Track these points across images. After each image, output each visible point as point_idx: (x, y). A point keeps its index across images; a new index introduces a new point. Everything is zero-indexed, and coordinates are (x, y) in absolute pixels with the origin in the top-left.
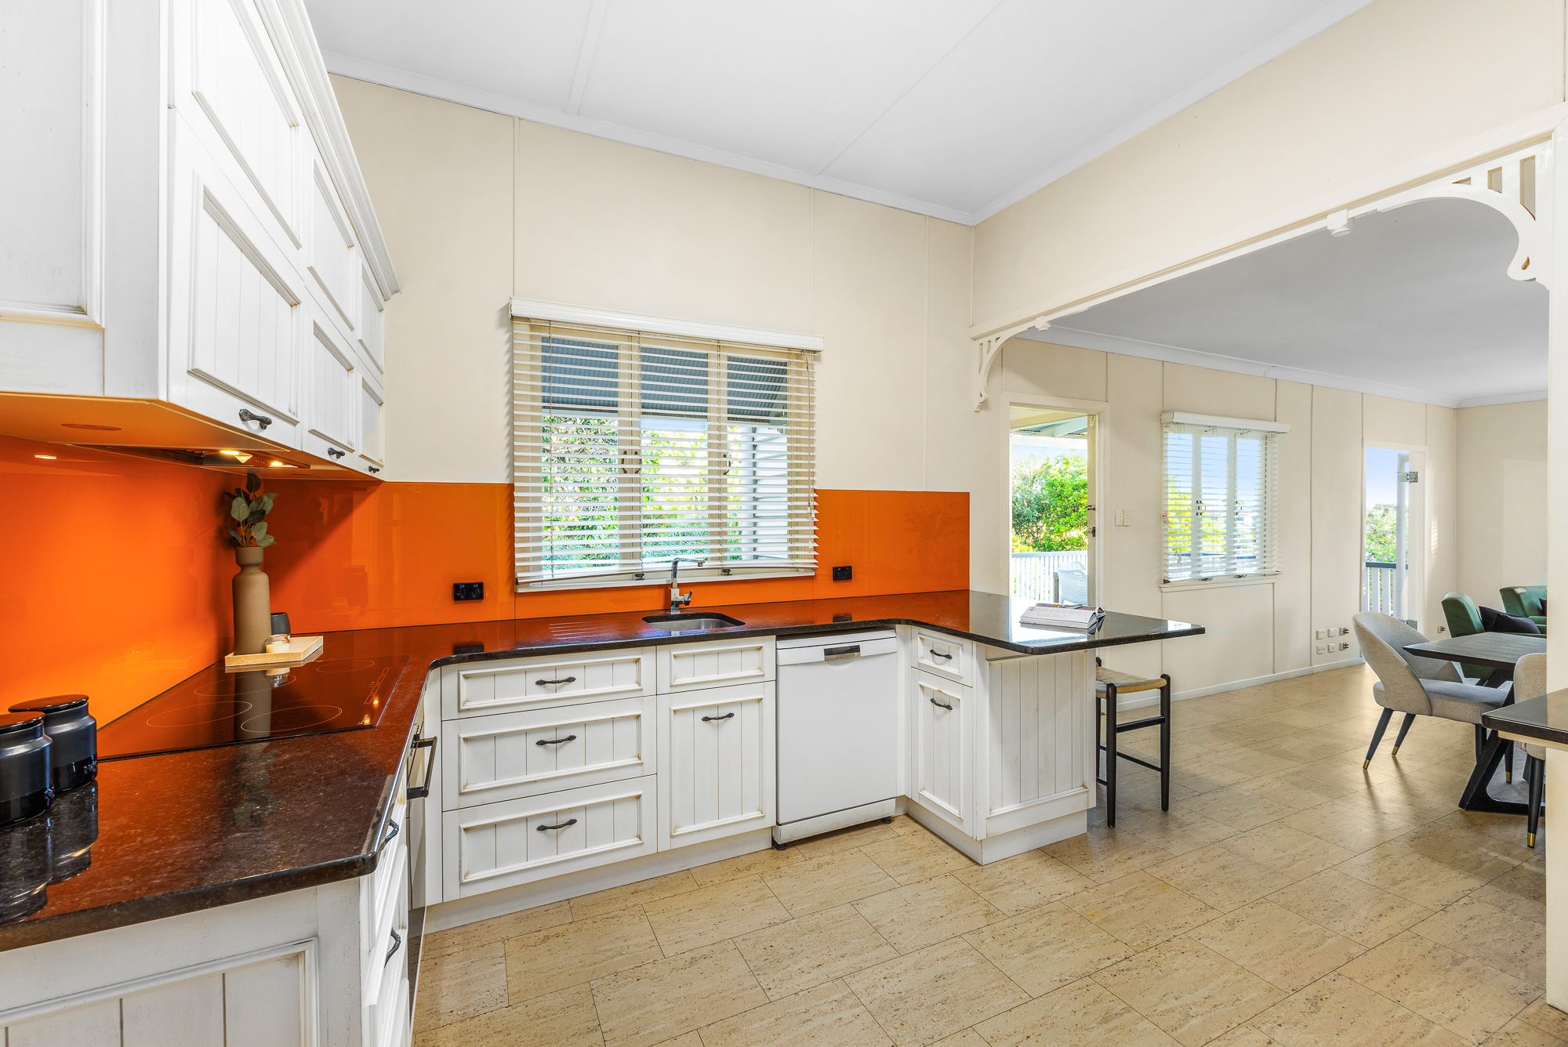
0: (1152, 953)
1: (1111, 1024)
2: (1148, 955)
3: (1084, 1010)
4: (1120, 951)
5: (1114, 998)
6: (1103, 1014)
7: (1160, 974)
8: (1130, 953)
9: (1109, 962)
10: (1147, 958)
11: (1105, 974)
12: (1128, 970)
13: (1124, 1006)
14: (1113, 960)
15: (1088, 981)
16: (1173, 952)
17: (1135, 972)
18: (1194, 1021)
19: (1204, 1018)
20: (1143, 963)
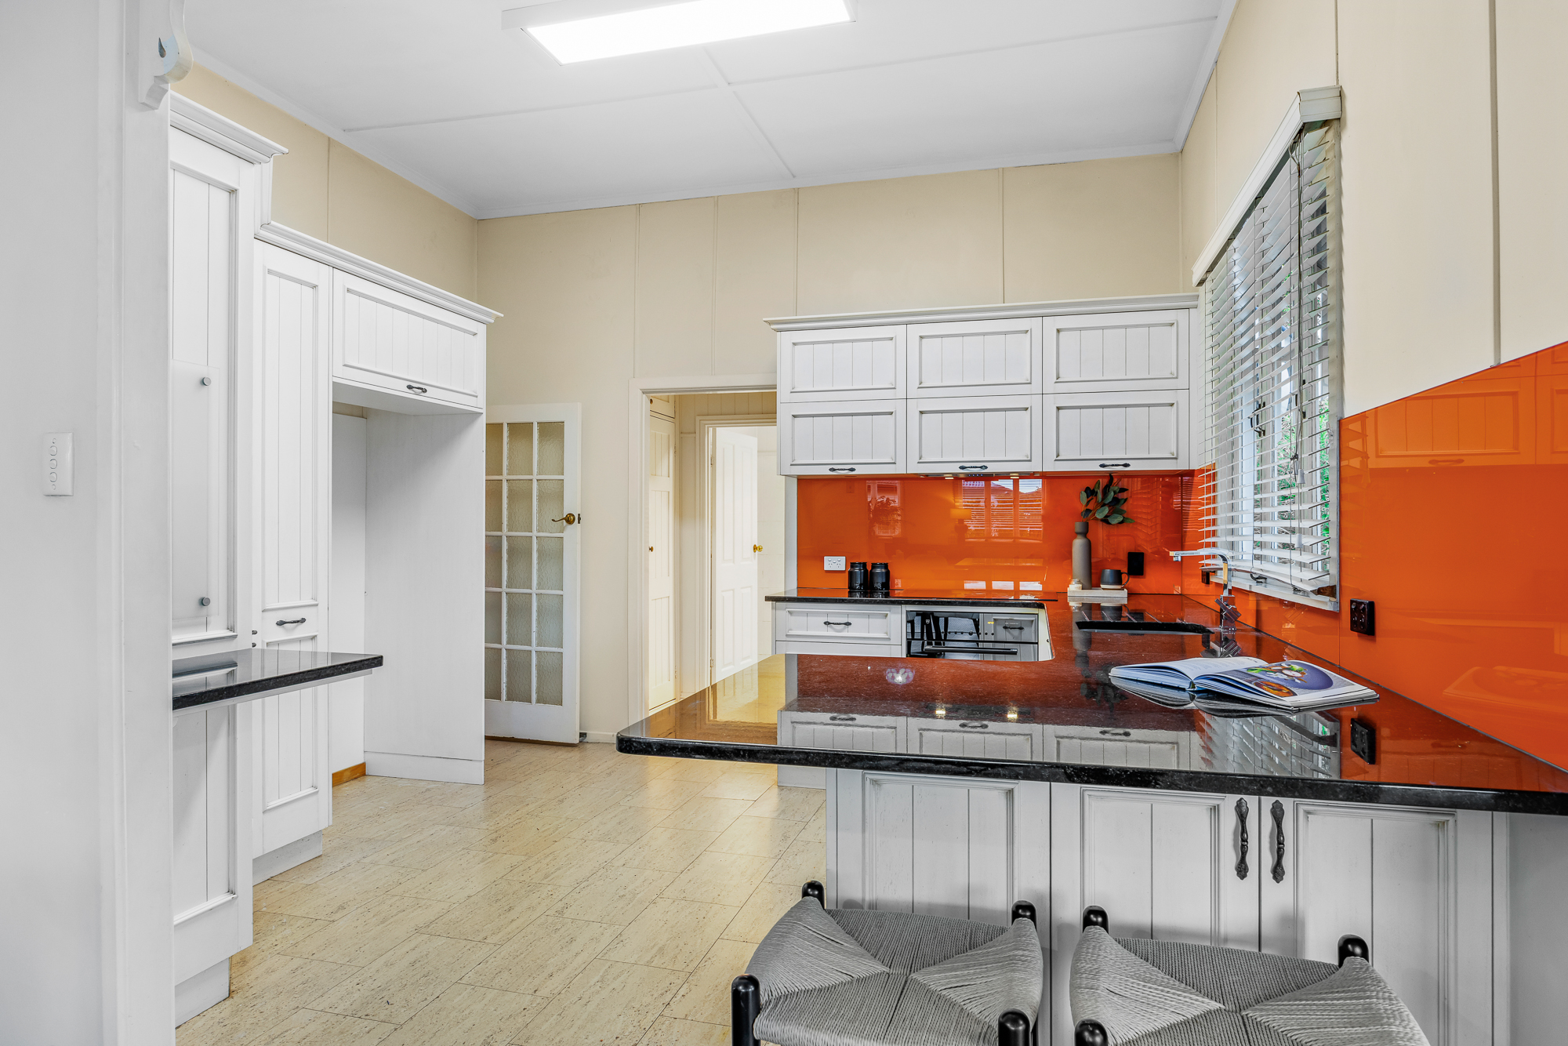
0: (646, 1023)
1: (656, 948)
2: (650, 1018)
3: (679, 948)
4: (678, 1009)
5: (663, 966)
6: (665, 952)
7: (633, 1004)
8: (667, 1012)
9: (682, 992)
10: (650, 1014)
11: (680, 982)
12: (662, 994)
13: (653, 964)
14: (679, 997)
15: (690, 969)
16: (627, 1034)
17: (655, 996)
18: (597, 978)
19: (589, 985)
20: (651, 1007)
